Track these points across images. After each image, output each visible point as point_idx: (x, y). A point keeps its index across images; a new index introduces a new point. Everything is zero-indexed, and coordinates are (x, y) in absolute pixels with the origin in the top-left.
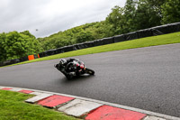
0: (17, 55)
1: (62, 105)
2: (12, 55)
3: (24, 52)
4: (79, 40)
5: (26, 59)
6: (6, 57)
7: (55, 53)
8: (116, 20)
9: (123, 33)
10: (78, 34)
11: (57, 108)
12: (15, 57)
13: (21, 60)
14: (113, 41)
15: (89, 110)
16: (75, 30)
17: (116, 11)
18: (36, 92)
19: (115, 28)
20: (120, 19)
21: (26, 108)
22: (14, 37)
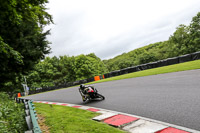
0: (84, 76)
1: (127, 125)
2: (80, 76)
3: (90, 73)
4: (142, 61)
5: (92, 80)
6: (75, 78)
7: (119, 74)
8: (181, 39)
9: (189, 52)
10: (141, 56)
11: (122, 127)
12: (83, 78)
13: (88, 81)
14: (177, 61)
16: (138, 52)
17: (181, 30)
18: (102, 111)
19: (180, 48)
20: (185, 38)
22: (81, 60)
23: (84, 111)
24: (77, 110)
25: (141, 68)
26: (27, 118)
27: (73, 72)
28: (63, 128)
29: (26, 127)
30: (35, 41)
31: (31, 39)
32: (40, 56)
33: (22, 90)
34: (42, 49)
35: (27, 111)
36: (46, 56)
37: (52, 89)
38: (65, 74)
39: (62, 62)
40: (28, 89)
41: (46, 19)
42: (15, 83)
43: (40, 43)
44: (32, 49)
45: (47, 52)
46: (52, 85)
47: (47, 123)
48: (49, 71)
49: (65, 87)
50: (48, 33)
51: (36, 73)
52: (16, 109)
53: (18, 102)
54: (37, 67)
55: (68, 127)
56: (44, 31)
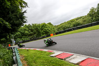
1: (68, 58)
2: (43, 34)
3: (48, 32)
4: (74, 26)
5: (49, 36)
6: (40, 35)
7: (63, 32)
8: (93, 14)
10: (74, 23)
11: (65, 59)
12: (45, 35)
13: (47, 36)
14: (91, 25)
15: (81, 61)
16: (72, 21)
17: (92, 10)
18: (55, 52)
19: (92, 19)
20: (95, 14)
21: (50, 59)
22: (44, 25)
23: (45, 52)
24: (42, 52)
25: (74, 29)
26: (14, 58)
27: (39, 32)
28: (35, 62)
29: (14, 62)
30: (18, 16)
31: (16, 15)
32: (21, 24)
33: (11, 42)
34: (22, 20)
35: (14, 54)
36: (25, 24)
37: (28, 41)
38: (35, 33)
39: (34, 27)
40: (14, 41)
41: (24, 5)
42: (7, 39)
43: (21, 17)
44: (16, 20)
45: (25, 22)
46: (28, 39)
47: (26, 60)
48: (26, 32)
49: (35, 40)
50: (25, 12)
51: (19, 33)
52: (8, 53)
53: (9, 49)
54: (19, 30)
55: (37, 61)
56: (23, 11)
